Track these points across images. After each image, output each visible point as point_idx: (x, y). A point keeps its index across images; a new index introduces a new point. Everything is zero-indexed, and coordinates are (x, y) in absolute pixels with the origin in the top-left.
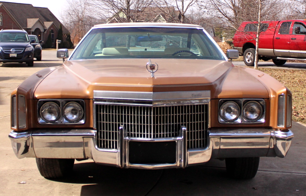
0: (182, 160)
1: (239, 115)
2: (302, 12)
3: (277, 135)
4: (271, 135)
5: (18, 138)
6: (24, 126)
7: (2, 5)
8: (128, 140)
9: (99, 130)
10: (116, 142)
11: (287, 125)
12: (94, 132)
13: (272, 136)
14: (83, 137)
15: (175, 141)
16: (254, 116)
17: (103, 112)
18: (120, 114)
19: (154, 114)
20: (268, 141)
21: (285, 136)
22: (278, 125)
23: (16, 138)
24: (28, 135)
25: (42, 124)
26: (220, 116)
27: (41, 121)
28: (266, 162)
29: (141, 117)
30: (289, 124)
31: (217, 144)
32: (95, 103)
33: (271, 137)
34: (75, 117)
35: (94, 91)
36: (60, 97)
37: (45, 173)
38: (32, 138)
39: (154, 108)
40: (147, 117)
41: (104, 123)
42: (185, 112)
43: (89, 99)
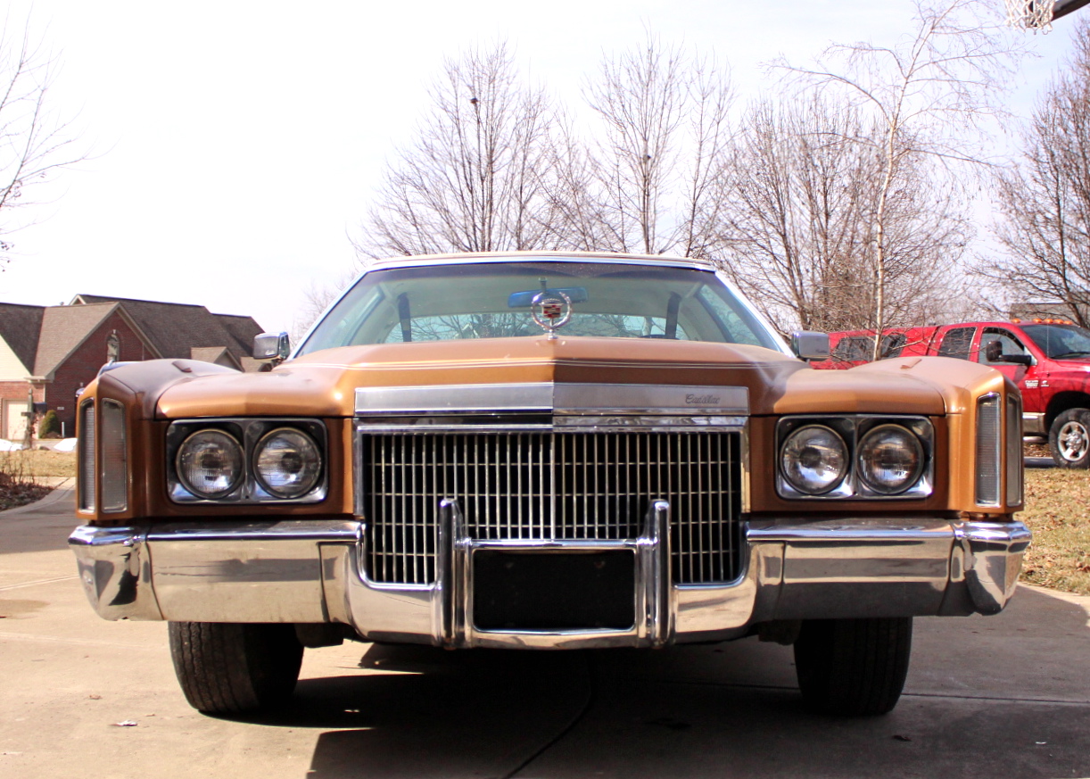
0: (657, 619)
1: (845, 470)
2: (1003, 309)
3: (973, 533)
4: (955, 536)
5: (98, 545)
6: (121, 506)
7: (119, 309)
8: (470, 548)
9: (374, 523)
10: (431, 560)
11: (1009, 501)
12: (355, 528)
13: (959, 539)
14: (320, 544)
15: (632, 552)
16: (896, 476)
17: (388, 460)
18: (445, 464)
19: (558, 459)
20: (946, 556)
21: (1004, 535)
22: (979, 502)
23: (91, 544)
24: (135, 537)
25: (183, 504)
26: (782, 475)
27: (178, 491)
28: (928, 674)
29: (514, 469)
30: (1015, 499)
31: (772, 566)
32: (361, 431)
33: (956, 543)
34: (293, 477)
35: (357, 390)
36: (243, 411)
37: (199, 692)
38: (148, 547)
39: (558, 436)
40: (536, 469)
41: (389, 499)
42: (664, 458)
43: (341, 418)
